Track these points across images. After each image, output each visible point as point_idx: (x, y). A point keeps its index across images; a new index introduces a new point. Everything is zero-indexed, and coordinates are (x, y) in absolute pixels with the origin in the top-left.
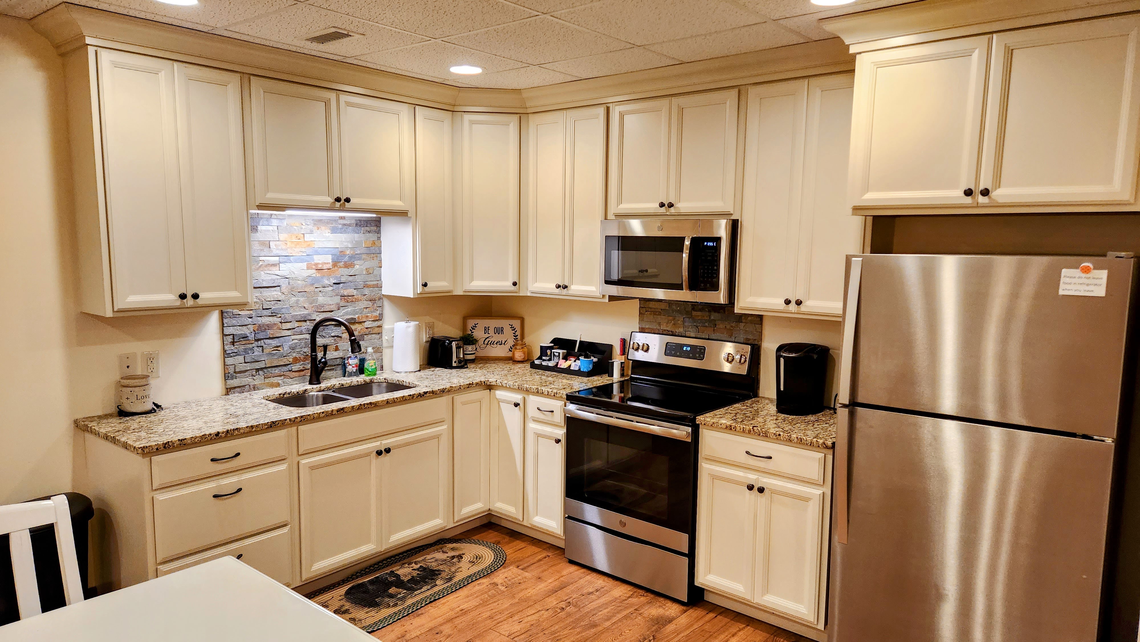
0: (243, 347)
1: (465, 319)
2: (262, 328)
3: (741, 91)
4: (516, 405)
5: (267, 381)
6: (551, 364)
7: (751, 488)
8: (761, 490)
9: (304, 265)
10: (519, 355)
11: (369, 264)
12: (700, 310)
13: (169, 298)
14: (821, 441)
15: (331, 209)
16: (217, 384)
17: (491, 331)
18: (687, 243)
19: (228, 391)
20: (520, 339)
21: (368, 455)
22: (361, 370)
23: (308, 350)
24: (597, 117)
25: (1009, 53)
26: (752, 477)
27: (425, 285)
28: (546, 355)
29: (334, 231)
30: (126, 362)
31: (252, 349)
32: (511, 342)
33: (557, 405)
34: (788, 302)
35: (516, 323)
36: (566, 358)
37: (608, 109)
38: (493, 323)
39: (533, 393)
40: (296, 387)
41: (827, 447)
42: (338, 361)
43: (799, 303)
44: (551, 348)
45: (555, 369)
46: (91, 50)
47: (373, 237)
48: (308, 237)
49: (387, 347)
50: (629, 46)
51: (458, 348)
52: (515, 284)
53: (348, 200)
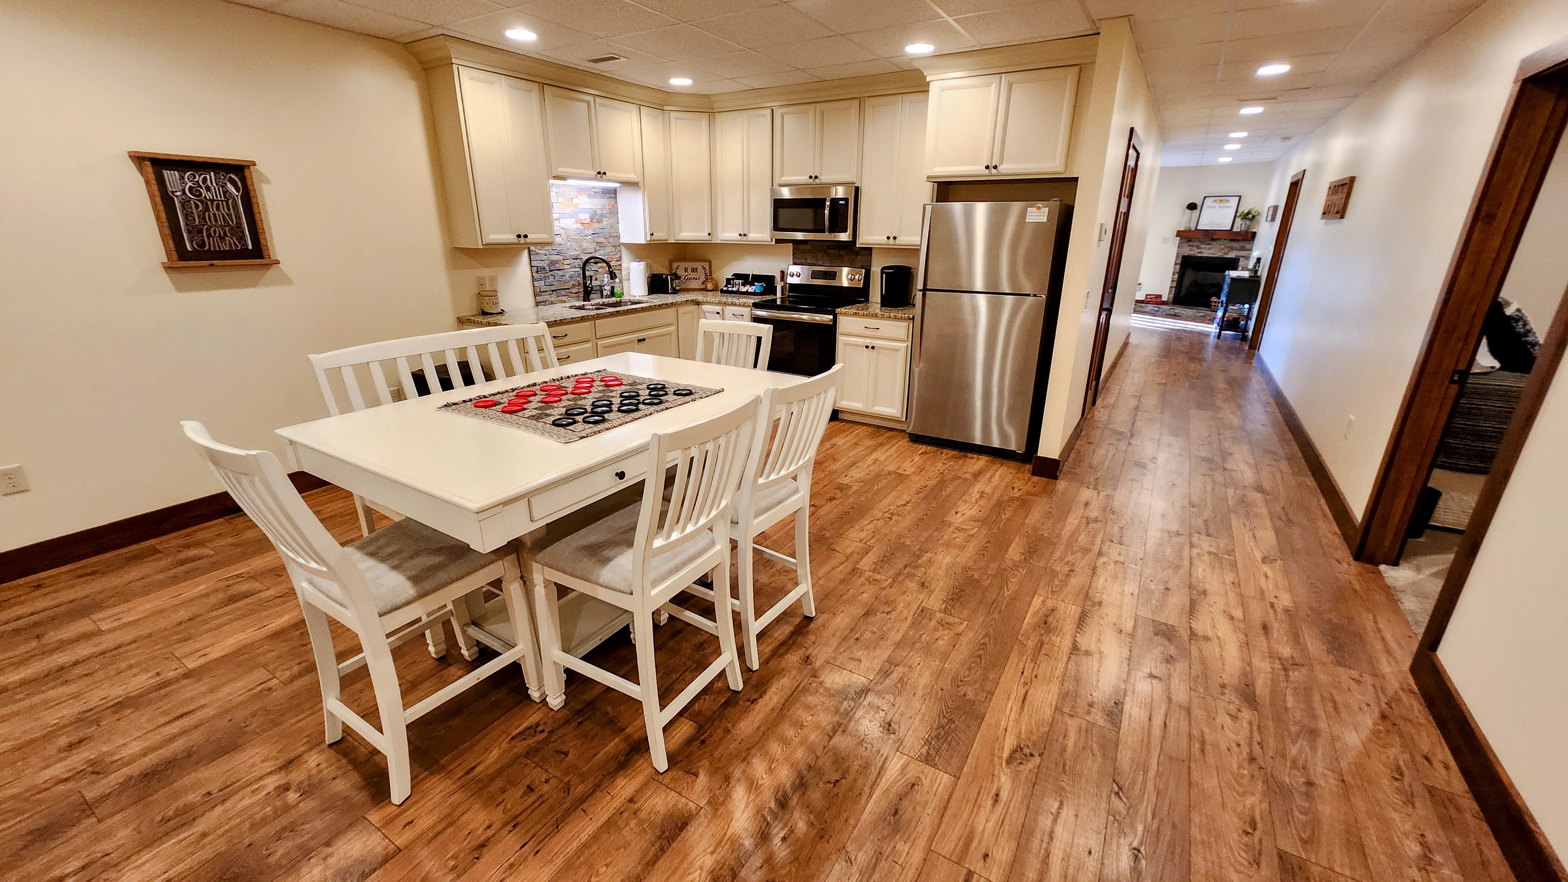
0: (543, 275)
1: (671, 262)
2: (553, 263)
3: (861, 100)
4: (718, 313)
5: (559, 298)
6: (735, 289)
7: (867, 347)
8: (873, 348)
9: (573, 220)
10: (710, 286)
11: (611, 221)
12: (833, 249)
13: (511, 237)
14: (907, 316)
15: (595, 179)
16: (530, 300)
17: (690, 270)
18: (828, 203)
19: (538, 304)
20: (709, 276)
21: (633, 342)
22: (613, 294)
23: (580, 279)
24: (765, 116)
25: (1010, 86)
26: (868, 341)
27: (652, 235)
28: (730, 284)
29: (590, 196)
30: (480, 282)
31: (548, 277)
32: (703, 278)
33: (746, 311)
34: (888, 238)
35: (706, 265)
36: (744, 285)
37: (773, 110)
38: (691, 265)
39: (729, 305)
40: (578, 304)
41: (910, 319)
42: (598, 288)
43: (895, 238)
44: (733, 279)
45: (738, 292)
46: (455, 67)
47: (612, 201)
48: (575, 201)
49: (625, 280)
50: (794, 69)
51: (672, 280)
52: (709, 234)
53: (605, 173)
